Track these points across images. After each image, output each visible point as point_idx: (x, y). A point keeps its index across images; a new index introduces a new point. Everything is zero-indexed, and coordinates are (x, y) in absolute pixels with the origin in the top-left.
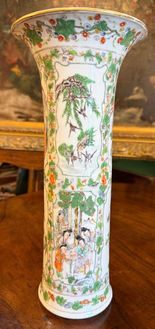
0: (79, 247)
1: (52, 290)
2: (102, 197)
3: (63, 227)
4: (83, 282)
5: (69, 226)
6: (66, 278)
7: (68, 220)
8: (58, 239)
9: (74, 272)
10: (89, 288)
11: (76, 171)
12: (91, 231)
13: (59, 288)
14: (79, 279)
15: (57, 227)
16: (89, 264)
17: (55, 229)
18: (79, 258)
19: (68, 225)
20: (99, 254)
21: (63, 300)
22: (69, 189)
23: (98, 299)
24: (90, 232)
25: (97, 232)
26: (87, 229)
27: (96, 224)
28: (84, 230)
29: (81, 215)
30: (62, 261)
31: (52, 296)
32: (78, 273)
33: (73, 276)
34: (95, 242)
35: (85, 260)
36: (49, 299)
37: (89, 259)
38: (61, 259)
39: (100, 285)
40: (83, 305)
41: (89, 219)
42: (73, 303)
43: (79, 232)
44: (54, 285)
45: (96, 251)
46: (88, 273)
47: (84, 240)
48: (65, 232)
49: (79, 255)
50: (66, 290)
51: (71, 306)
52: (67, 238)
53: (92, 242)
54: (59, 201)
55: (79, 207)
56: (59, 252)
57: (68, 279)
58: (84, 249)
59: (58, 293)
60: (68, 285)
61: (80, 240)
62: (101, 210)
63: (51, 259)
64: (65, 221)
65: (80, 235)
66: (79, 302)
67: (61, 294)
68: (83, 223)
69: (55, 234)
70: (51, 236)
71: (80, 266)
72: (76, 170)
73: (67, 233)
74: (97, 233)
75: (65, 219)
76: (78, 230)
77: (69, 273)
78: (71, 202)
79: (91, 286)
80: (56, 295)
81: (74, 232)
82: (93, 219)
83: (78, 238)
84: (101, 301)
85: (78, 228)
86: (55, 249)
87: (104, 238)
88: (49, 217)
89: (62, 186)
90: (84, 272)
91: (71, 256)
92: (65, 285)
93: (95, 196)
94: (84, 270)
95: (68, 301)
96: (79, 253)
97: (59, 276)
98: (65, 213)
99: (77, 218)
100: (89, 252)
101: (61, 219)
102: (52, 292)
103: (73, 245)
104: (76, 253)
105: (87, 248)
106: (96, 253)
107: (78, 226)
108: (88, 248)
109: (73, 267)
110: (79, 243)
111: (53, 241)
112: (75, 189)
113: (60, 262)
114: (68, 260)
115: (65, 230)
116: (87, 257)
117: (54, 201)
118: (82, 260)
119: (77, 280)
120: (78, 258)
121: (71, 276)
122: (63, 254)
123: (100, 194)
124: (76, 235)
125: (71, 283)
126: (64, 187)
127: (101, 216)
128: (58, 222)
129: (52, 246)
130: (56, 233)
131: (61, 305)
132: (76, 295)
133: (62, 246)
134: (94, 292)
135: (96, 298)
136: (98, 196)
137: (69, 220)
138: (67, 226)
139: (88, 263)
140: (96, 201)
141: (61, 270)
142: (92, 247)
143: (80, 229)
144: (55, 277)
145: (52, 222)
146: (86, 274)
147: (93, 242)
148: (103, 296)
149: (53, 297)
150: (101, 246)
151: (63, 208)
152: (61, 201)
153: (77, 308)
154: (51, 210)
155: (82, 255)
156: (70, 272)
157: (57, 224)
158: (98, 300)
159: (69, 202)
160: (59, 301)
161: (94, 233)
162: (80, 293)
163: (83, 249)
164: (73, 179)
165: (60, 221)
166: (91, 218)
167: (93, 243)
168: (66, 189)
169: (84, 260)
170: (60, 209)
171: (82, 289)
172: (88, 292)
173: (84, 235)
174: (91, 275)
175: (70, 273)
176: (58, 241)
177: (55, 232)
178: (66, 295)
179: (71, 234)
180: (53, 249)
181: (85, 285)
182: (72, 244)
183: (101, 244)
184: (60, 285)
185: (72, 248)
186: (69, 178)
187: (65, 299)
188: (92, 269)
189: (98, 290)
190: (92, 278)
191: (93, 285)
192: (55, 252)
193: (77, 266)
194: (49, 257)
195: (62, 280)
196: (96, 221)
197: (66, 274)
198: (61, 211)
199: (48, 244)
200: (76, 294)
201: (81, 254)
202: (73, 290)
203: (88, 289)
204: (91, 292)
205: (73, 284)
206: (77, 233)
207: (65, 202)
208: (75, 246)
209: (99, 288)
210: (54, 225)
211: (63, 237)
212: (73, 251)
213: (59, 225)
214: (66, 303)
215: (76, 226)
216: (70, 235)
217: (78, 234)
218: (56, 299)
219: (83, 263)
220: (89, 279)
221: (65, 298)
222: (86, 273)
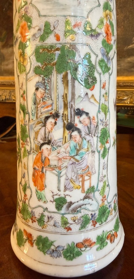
0: (72, 143)
1: (29, 226)
2: (106, 60)
3: (43, 110)
4: (80, 207)
5: (54, 107)
6: (51, 201)
7: (51, 97)
8: (37, 133)
9: (66, 189)
10: (90, 217)
11: (62, 7)
12: (91, 115)
13: (41, 221)
14: (73, 201)
15: (33, 112)
16: (89, 175)
17: (31, 116)
18: (72, 164)
19: (52, 105)
20: (104, 158)
21: (48, 243)
22: (51, 40)
23: (105, 237)
24: (89, 118)
25: (101, 120)
26: (84, 112)
27: (98, 105)
28: (79, 113)
29: (73, 86)
30: (44, 170)
31: (30, 236)
32: (71, 189)
33: (63, 196)
34: (97, 137)
35: (83, 166)
36: (25, 242)
37: (88, 164)
38: (43, 168)
39: (109, 213)
40: (82, 249)
41: (87, 94)
42: (65, 248)
43: (71, 117)
44: (33, 217)
45: (99, 152)
46: (88, 190)
47: (79, 131)
48: (47, 118)
49: (73, 157)
50: (52, 222)
51: (62, 252)
52: (52, 129)
53: (93, 136)
54: (35, 65)
55: (69, 72)
56: (38, 157)
57: (55, 203)
58: (80, 146)
59: (39, 231)
60: (55, 214)
61: (73, 131)
62: (105, 83)
63: (26, 171)
64: (47, 99)
65: (73, 123)
66: (75, 245)
67: (44, 231)
68: (77, 102)
69: (31, 125)
70: (26, 131)
71: (74, 178)
72: (62, 5)
73: (51, 120)
74: (100, 122)
75: (47, 96)
76: (68, 112)
77: (56, 191)
78: (56, 63)
79: (93, 213)
80: (35, 235)
81: (62, 117)
82: (93, 96)
83: (70, 127)
84: (111, 241)
85: (69, 109)
86: (32, 151)
87: (110, 133)
88: (22, 99)
89: (39, 38)
90: (81, 189)
91: (59, 159)
92: (50, 215)
93: (95, 54)
94: (81, 184)
95: (56, 244)
96: (73, 155)
97: (40, 199)
98: (46, 84)
99: (66, 92)
100: (88, 153)
101: (40, 97)
102: (29, 230)
103: (62, 140)
104: (68, 155)
105: (85, 145)
106: (99, 155)
107: (68, 106)
108: (87, 145)
109: (63, 179)
110: (71, 136)
111: (28, 139)
112: (61, 39)
113: (41, 173)
114: (53, 168)
115: (47, 115)
116: (85, 161)
117: (28, 69)
118: (77, 168)
119: (71, 204)
120: (71, 162)
121: (61, 196)
122: (45, 158)
123: (103, 55)
124: (66, 123)
125: (61, 209)
126: (43, 38)
127: (106, 93)
128: (35, 104)
129: (28, 148)
130: (33, 123)
131: (45, 253)
132: (70, 231)
133: (43, 144)
134: (100, 224)
135: (103, 236)
136: (100, 57)
137: (54, 96)
138: (50, 108)
139: (88, 171)
140: (97, 63)
141: (43, 187)
142: (92, 144)
143: (72, 111)
144: (34, 202)
145: (26, 107)
146: (84, 192)
147: (95, 136)
148: (113, 232)
149: (30, 239)
150: (107, 145)
151: (42, 76)
152: (39, 64)
153: (72, 255)
154: (24, 87)
155: (77, 157)
156: (59, 190)
157: (33, 107)
158: (107, 240)
159: (52, 63)
160: (41, 246)
161: (96, 121)
162: (75, 227)
163: (78, 148)
164: (57, 22)
165: (38, 101)
166: (90, 93)
167: (95, 139)
168: (46, 42)
169: (80, 167)
170: (37, 79)
171: (80, 219)
172: (90, 226)
173: (80, 122)
174: (92, 194)
175: (58, 192)
176: (36, 138)
177: (31, 123)
178: (51, 232)
179: (57, 121)
180: (29, 153)
181: (83, 212)
182: (60, 139)
183: (107, 142)
184: (42, 215)
185: (60, 146)
186: (51, 20)
187: (50, 241)
188: (94, 182)
189: (105, 221)
190: (96, 199)
191: (97, 213)
192: (33, 158)
193: (70, 178)
194: (23, 168)
195: (45, 206)
196: (98, 99)
197: (52, 194)
198: (40, 82)
199: (22, 147)
200: (69, 229)
201: (76, 155)
202: (65, 223)
203: (89, 220)
204: (94, 225)
205: (63, 210)
206: (68, 119)
207: (45, 65)
208: (65, 142)
209: (106, 219)
210: (30, 111)
211: (44, 128)
212: (61, 151)
213: (37, 108)
214: (53, 247)
215: (66, 106)
216: (56, 123)
217: (69, 121)
218: (35, 241)
219: (80, 172)
220: (90, 201)
221: (51, 237)
222: (86, 189)
